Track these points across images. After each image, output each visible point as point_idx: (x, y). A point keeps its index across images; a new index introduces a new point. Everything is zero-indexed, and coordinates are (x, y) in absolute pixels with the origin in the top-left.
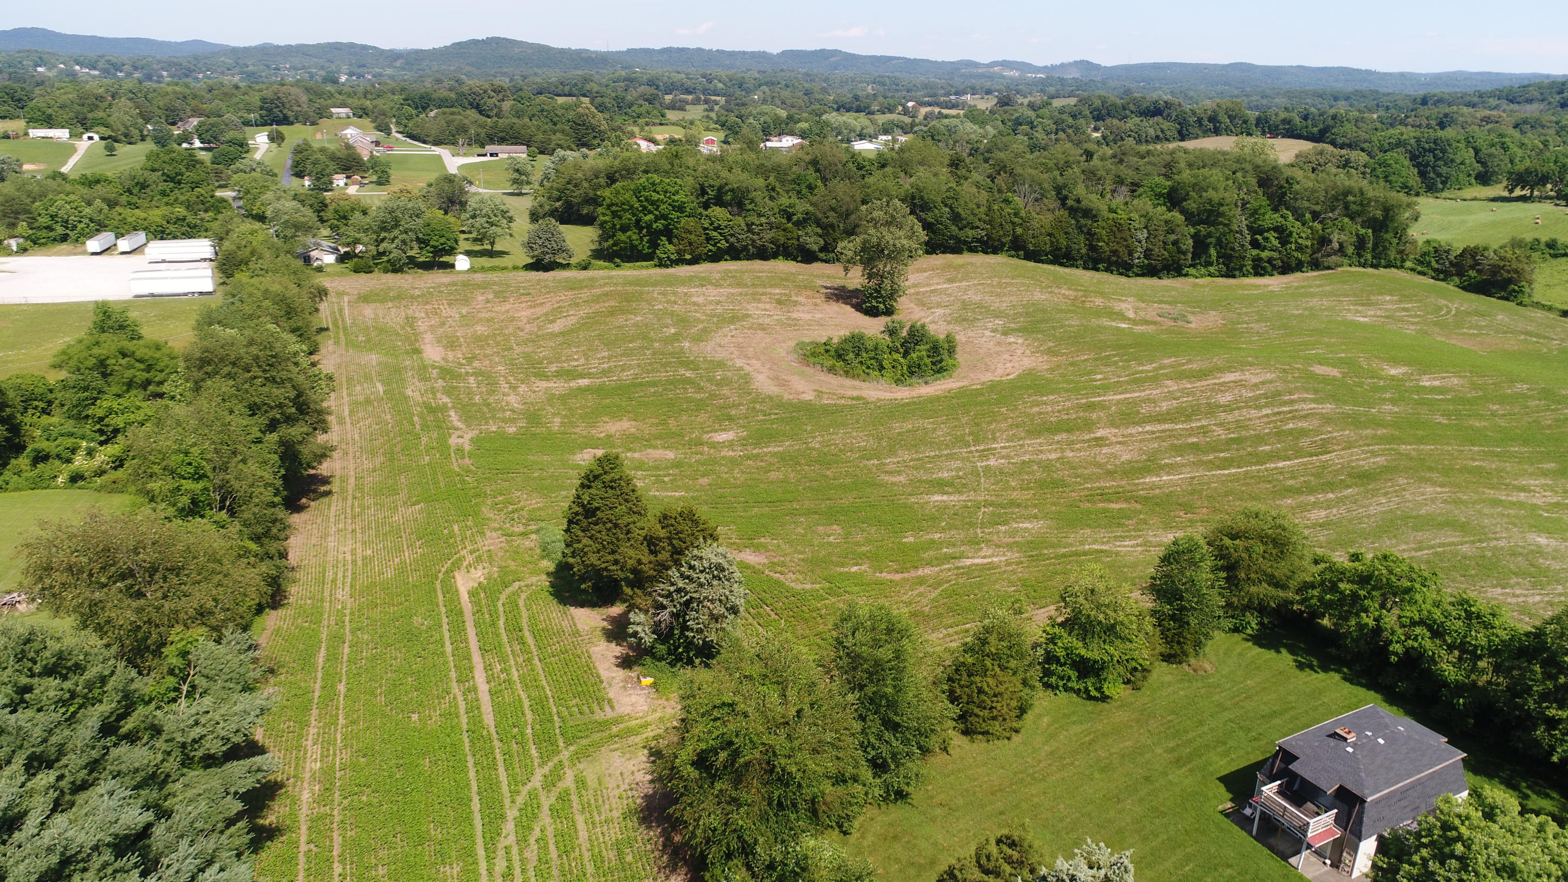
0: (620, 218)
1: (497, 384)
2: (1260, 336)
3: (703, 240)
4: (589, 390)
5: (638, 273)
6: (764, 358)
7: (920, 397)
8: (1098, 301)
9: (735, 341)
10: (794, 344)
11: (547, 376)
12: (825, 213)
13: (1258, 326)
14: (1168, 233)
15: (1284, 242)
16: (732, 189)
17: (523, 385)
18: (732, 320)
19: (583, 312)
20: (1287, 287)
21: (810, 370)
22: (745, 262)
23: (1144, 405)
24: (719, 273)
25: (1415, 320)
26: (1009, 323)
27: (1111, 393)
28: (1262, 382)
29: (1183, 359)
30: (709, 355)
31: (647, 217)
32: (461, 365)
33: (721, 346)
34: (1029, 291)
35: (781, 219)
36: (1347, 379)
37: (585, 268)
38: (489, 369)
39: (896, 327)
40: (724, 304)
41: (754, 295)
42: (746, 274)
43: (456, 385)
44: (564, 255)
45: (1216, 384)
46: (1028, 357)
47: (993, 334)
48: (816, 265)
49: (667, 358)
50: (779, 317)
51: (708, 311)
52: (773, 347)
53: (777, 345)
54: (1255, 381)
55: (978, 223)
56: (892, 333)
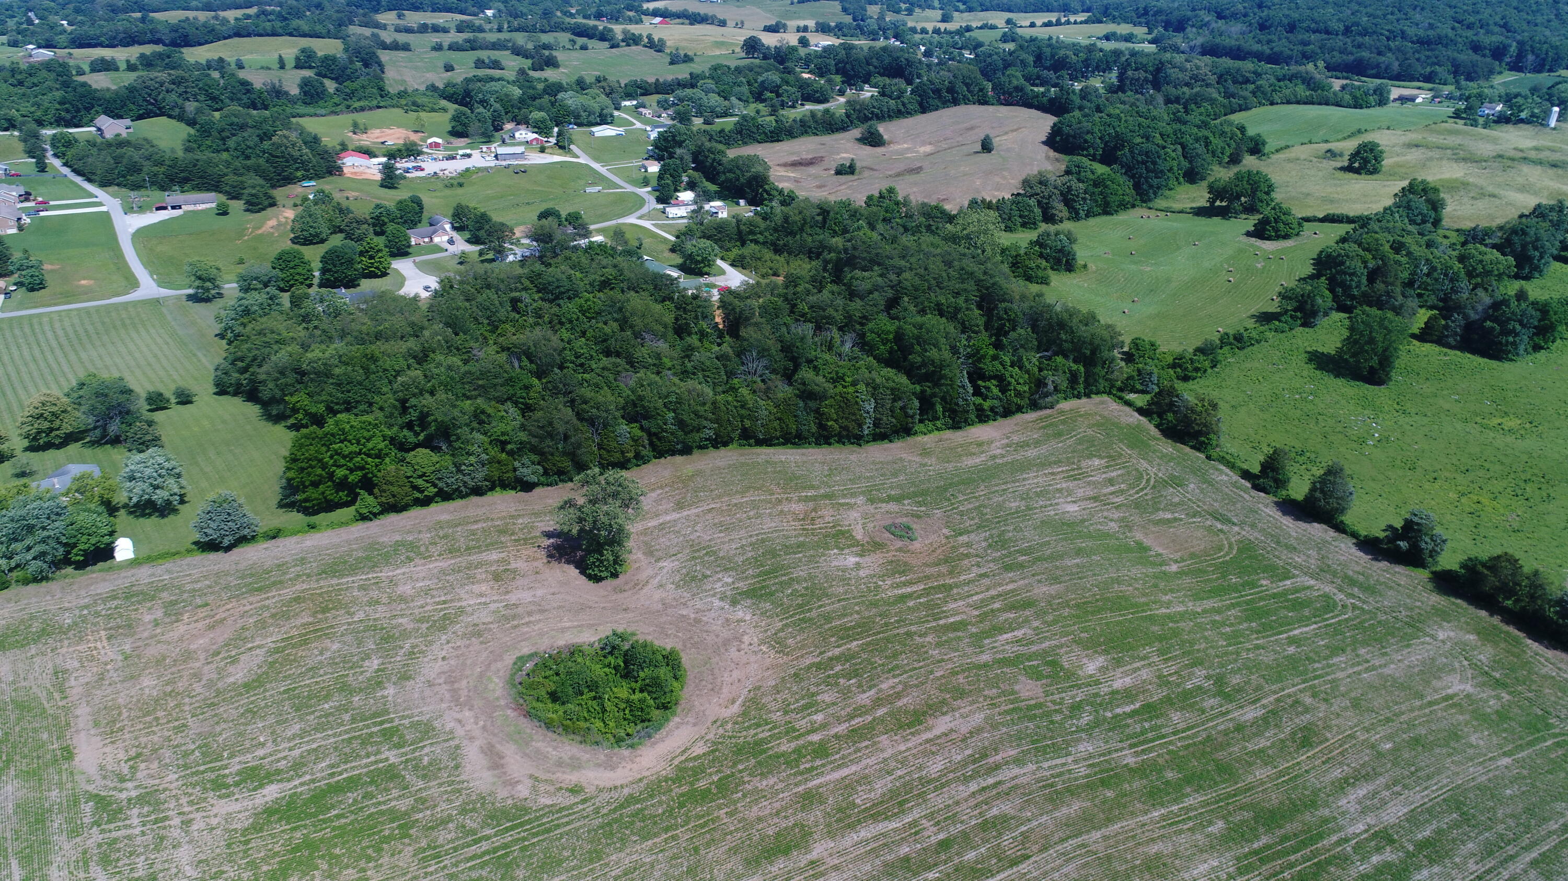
0: (308, 474)
1: (166, 818)
2: (979, 566)
3: (407, 489)
4: (277, 811)
5: (336, 540)
6: (478, 703)
7: (641, 780)
8: (827, 514)
9: (446, 668)
10: (511, 662)
11: (227, 786)
12: (542, 439)
13: (978, 540)
14: (894, 400)
15: (1003, 390)
16: (435, 420)
17: (198, 815)
18: (443, 623)
19: (272, 639)
20: (1008, 445)
21: (527, 726)
22: (459, 503)
23: (860, 789)
24: (429, 531)
25: (1118, 500)
26: (739, 579)
27: (829, 767)
28: (971, 733)
29: (900, 682)
30: (416, 711)
31: (340, 473)
32: (122, 780)
33: (430, 684)
34: (758, 516)
35: (494, 452)
36: (1048, 699)
37: (274, 538)
38: (157, 782)
39: (618, 641)
40: (435, 593)
41: (468, 568)
42: (459, 529)
43: (114, 834)
44: (246, 532)
45: (928, 741)
46: (755, 653)
47: (722, 604)
48: (538, 491)
49: (368, 727)
50: (497, 605)
51: (416, 611)
52: (489, 674)
53: (493, 667)
54: (964, 729)
55: (705, 423)
56: (614, 648)
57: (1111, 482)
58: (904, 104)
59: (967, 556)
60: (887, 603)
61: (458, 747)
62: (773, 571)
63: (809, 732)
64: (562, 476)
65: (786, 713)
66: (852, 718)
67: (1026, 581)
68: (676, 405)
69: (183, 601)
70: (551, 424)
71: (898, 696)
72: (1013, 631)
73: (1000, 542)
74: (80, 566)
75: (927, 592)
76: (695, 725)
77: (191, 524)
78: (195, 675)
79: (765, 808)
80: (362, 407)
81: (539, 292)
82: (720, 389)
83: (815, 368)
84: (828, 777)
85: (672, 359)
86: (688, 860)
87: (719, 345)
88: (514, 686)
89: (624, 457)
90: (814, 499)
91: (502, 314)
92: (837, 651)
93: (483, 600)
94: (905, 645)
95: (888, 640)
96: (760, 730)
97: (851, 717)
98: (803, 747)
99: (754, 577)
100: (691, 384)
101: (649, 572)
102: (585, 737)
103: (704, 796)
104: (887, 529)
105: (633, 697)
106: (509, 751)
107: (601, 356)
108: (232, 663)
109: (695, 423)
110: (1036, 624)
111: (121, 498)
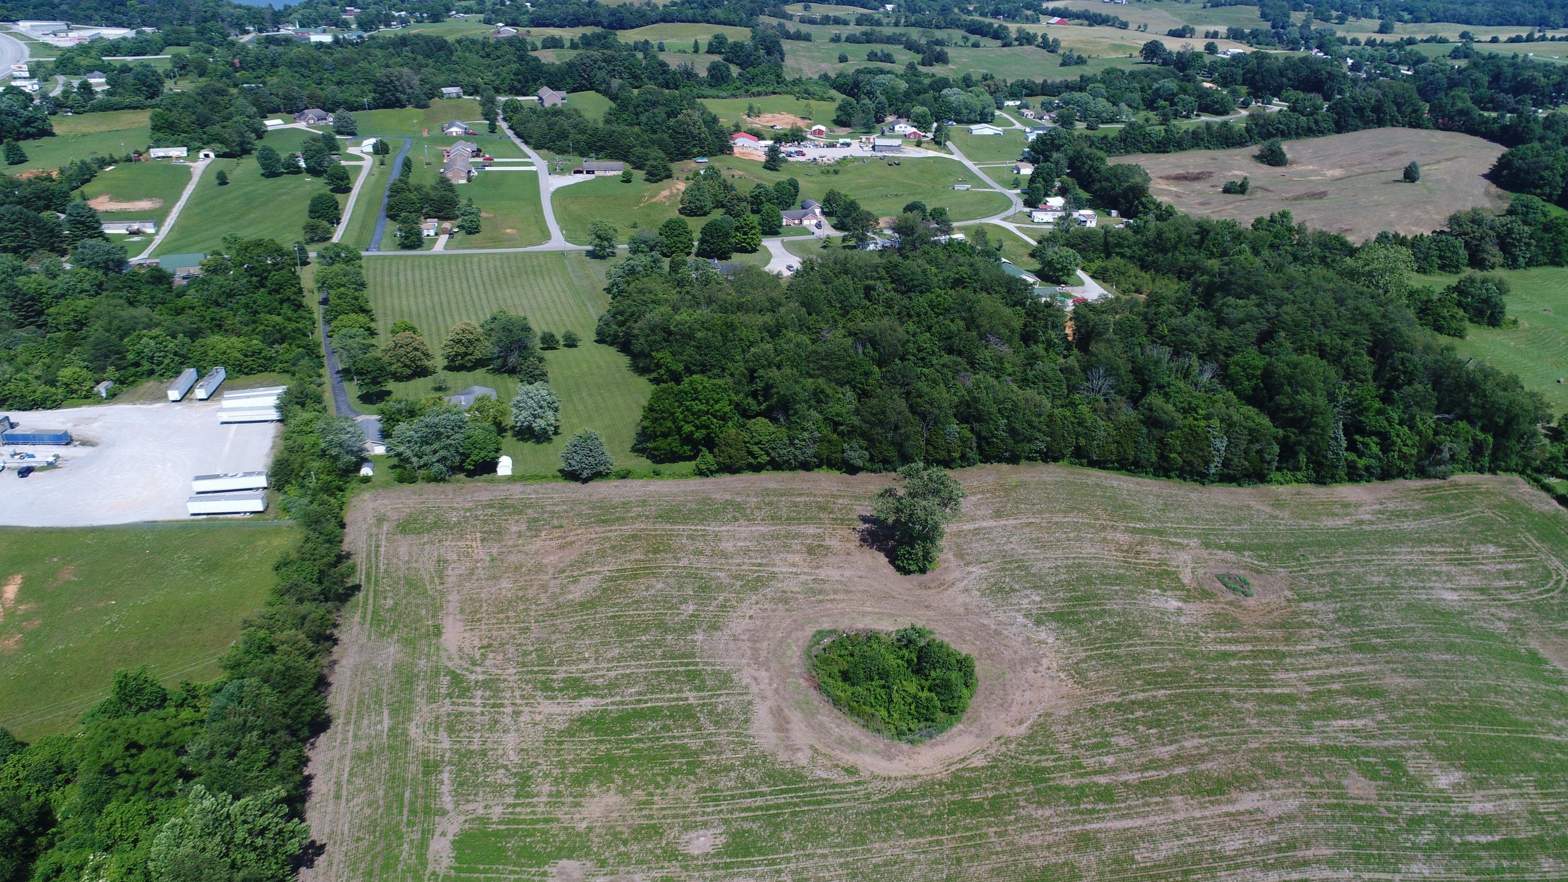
0: (661, 425)
1: (502, 705)
2: (1321, 639)
3: (744, 453)
4: (589, 722)
5: (675, 489)
6: (774, 666)
7: (915, 777)
8: (1154, 551)
9: (752, 627)
10: (811, 634)
11: (553, 690)
12: (873, 425)
13: (1326, 610)
14: (1251, 442)
15: (1385, 449)
16: (778, 393)
17: (526, 709)
18: (756, 584)
19: (607, 568)
20: (1380, 512)
21: (815, 697)
22: (787, 474)
23: (1142, 845)
24: (756, 495)
25: (1514, 597)
26: (1047, 600)
27: (1112, 814)
28: (1280, 818)
29: (1206, 744)
30: (719, 661)
31: (688, 428)
32: (474, 664)
33: (735, 639)
34: (1079, 539)
35: (827, 431)
36: (1382, 803)
37: (624, 478)
38: (500, 672)
39: (915, 636)
40: (752, 554)
41: (786, 537)
42: (783, 499)
43: (461, 708)
44: (602, 468)
45: (1228, 814)
46: (1052, 678)
47: (1025, 621)
48: (862, 475)
49: (675, 665)
50: (806, 577)
51: (734, 568)
52: (789, 641)
53: (794, 635)
54: (1273, 812)
55: (1038, 435)
56: (910, 641)
57: (1507, 575)
58: (1316, 122)
59: (1309, 625)
60: (1206, 657)
61: (750, 703)
62: (1084, 599)
63: (1096, 773)
64: (886, 464)
65: (1075, 747)
66: (1146, 769)
67: (1377, 667)
68: (1011, 411)
69: (544, 520)
70: (883, 412)
71: (1203, 758)
72: (1351, 718)
73: (1353, 618)
74: (471, 474)
75: (1254, 654)
76: (978, 736)
77: (560, 454)
78: (542, 586)
79: (1037, 838)
80: (715, 371)
81: (893, 282)
82: (1059, 402)
83: (1166, 395)
84: (1109, 824)
85: (1014, 365)
86: (949, 869)
87: (1065, 357)
88: (810, 657)
89: (949, 455)
90: (1142, 532)
91: (855, 300)
92: (1141, 696)
93: (795, 570)
94: (1219, 706)
95: (1200, 696)
96: (1044, 757)
97: (1144, 768)
98: (1088, 786)
99: (1064, 600)
100: (1030, 392)
101: (957, 574)
102: (868, 721)
103: (976, 809)
104: (1219, 578)
105: (920, 694)
106: (796, 717)
107: (943, 353)
108: (574, 582)
109: (1028, 433)
110: (1381, 717)
111: (509, 421)
